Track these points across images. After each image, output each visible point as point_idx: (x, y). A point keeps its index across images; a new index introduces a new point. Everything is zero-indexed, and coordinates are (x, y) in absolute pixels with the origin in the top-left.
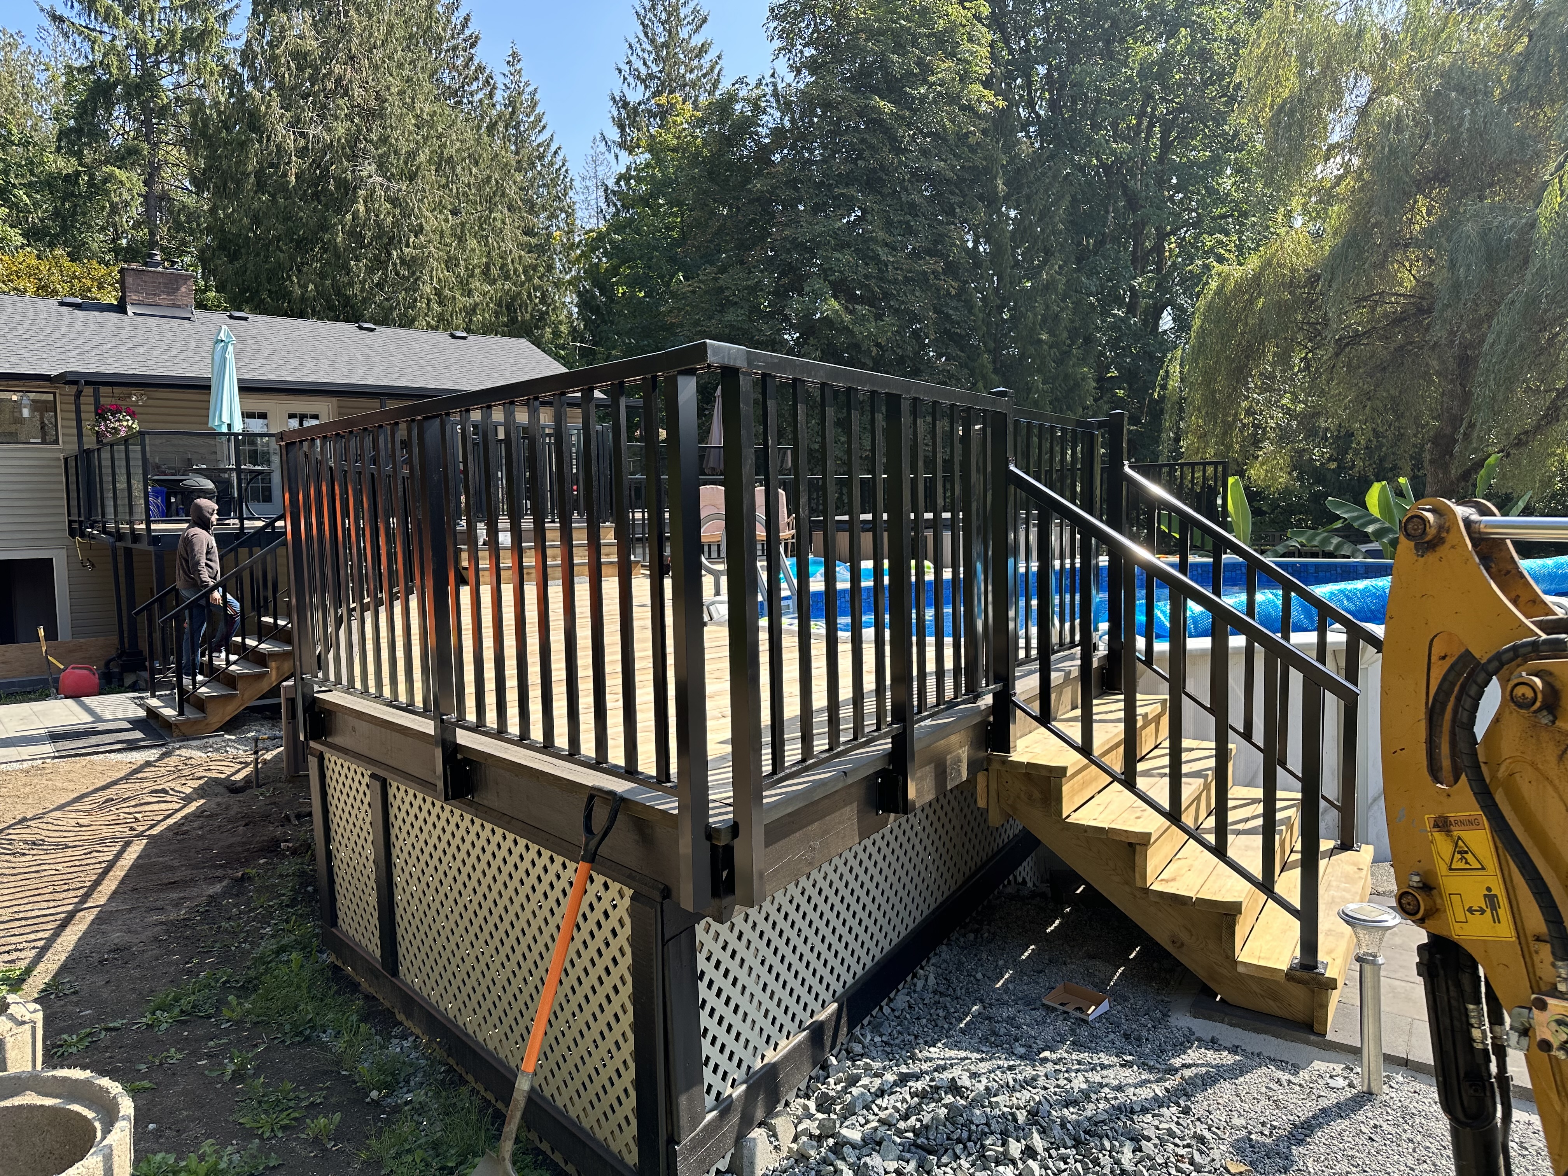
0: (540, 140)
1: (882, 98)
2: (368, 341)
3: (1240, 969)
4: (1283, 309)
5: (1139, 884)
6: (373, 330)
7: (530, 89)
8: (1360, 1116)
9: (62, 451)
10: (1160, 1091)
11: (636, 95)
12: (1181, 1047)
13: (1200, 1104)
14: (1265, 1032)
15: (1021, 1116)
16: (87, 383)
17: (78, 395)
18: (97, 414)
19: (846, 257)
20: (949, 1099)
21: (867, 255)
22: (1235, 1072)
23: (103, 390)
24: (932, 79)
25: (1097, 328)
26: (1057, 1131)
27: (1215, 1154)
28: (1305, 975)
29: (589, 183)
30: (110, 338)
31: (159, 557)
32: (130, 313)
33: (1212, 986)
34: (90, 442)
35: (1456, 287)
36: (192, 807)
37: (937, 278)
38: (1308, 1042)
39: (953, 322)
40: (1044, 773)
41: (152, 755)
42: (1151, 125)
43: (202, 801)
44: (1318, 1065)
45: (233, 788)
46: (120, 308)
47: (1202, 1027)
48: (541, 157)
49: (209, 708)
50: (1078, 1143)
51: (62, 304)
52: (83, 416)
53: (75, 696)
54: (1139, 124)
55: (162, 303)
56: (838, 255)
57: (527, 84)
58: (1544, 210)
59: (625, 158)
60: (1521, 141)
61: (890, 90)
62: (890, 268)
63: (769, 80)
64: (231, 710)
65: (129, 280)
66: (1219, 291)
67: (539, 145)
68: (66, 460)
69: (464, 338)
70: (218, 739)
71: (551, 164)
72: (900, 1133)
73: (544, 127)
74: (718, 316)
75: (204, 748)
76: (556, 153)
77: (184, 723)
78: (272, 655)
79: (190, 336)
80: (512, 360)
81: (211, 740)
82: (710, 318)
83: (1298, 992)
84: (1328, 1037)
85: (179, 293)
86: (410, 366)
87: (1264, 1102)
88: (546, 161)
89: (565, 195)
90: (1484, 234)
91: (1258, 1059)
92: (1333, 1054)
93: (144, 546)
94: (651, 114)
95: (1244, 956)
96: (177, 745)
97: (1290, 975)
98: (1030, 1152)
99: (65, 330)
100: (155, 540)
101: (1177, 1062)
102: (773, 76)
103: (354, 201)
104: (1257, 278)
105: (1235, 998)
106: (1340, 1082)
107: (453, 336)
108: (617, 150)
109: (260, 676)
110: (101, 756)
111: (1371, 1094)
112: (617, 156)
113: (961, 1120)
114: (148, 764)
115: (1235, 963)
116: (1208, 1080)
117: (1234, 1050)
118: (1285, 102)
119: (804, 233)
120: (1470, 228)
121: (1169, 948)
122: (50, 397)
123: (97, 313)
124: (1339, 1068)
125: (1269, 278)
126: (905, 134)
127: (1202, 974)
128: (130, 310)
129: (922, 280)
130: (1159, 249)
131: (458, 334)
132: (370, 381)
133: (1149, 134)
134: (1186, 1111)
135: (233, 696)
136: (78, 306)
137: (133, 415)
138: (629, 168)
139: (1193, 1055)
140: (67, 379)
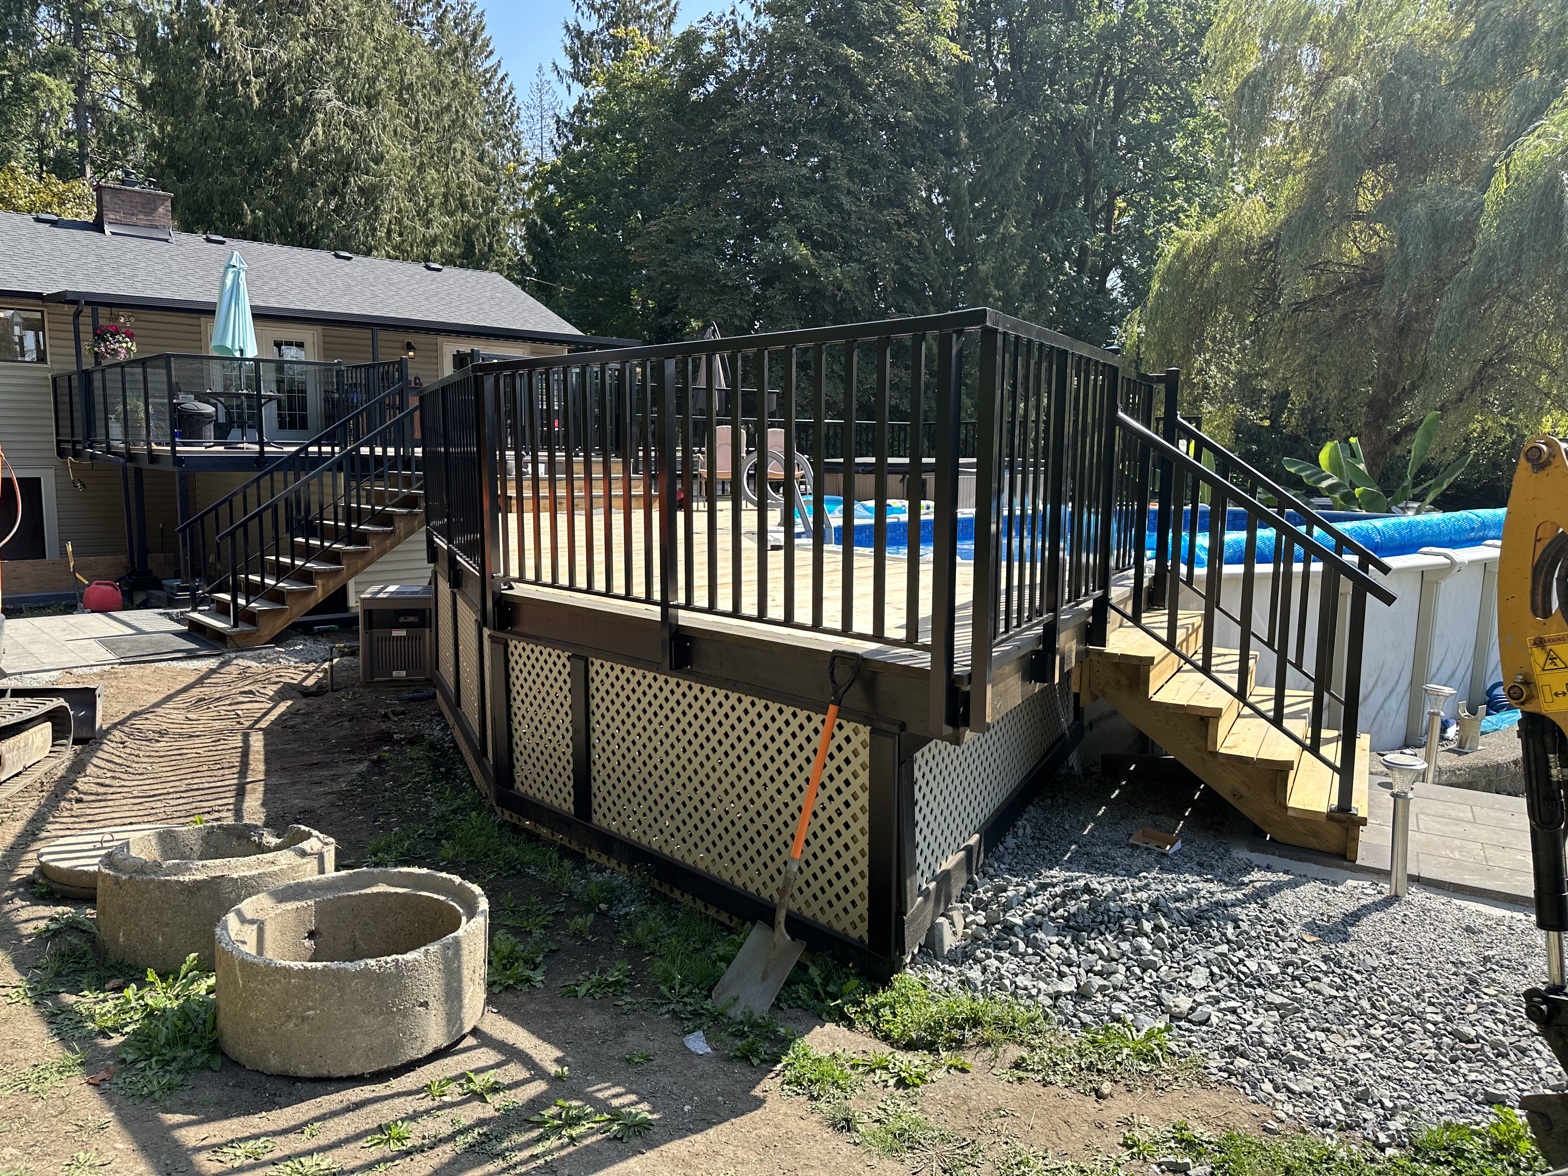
0: (487, 65)
1: (849, 46)
2: (347, 269)
3: (1290, 813)
4: (1236, 275)
5: (1210, 749)
6: (349, 259)
7: (475, 12)
8: (1392, 910)
9: (50, 370)
10: (1240, 896)
11: (590, 25)
12: (1248, 868)
13: (1273, 902)
14: (1308, 861)
15: (1146, 908)
16: (87, 303)
17: (77, 315)
18: (95, 334)
19: (812, 204)
20: (1086, 897)
21: (830, 204)
22: (1293, 885)
23: (102, 311)
24: (900, 28)
25: (1051, 287)
26: (1176, 915)
27: (1293, 930)
28: (1342, 816)
29: (534, 113)
30: (92, 258)
31: (183, 477)
32: (107, 232)
33: (1265, 828)
34: (88, 363)
35: (1405, 265)
36: (283, 707)
37: (899, 229)
38: (1341, 867)
39: (912, 275)
40: (1135, 662)
41: (213, 663)
42: (1106, 85)
43: (289, 703)
44: (1350, 883)
45: (305, 692)
46: (97, 226)
47: (1256, 857)
48: (487, 84)
49: (261, 621)
50: (1191, 924)
51: (38, 220)
52: (82, 336)
53: (103, 609)
54: (1097, 83)
55: (139, 223)
56: (805, 202)
57: (473, 6)
58: (1490, 196)
59: (578, 89)
60: (1465, 125)
61: (859, 37)
62: (853, 216)
63: (729, 17)
64: (280, 624)
65: (106, 198)
66: (1178, 255)
67: (486, 71)
68: (54, 379)
69: (439, 270)
70: (270, 651)
71: (499, 91)
72: (1053, 920)
73: (491, 53)
74: (684, 258)
75: (258, 659)
76: (503, 79)
77: (239, 634)
78: (319, 573)
79: (171, 258)
80: (488, 294)
81: (264, 652)
82: (676, 259)
83: (1335, 830)
84: (1359, 862)
85: (156, 214)
86: (391, 297)
87: (1318, 903)
88: (492, 88)
89: (512, 124)
90: (1433, 213)
91: (1305, 879)
92: (1362, 875)
93: (169, 467)
94: (605, 45)
95: (1291, 804)
96: (233, 655)
97: (1331, 816)
98: (1158, 928)
99: (47, 247)
100: (179, 461)
101: (1246, 880)
102: (733, 13)
103: (314, 123)
104: (1214, 244)
105: (1282, 837)
106: (1370, 891)
107: (428, 268)
108: (570, 81)
109: (308, 593)
110: (164, 664)
111: (1397, 896)
112: (569, 87)
113: (1101, 909)
114: (212, 671)
115: (1286, 808)
116: (1276, 888)
117: (1286, 872)
118: (1250, 76)
119: (770, 177)
120: (1419, 208)
121: (1231, 800)
122: (38, 315)
123: (75, 231)
124: (1367, 884)
125: (1226, 244)
126: (873, 82)
127: (1256, 820)
128: (108, 229)
129: (883, 231)
130: (1110, 207)
131: (434, 265)
132: (355, 311)
133: (1104, 94)
134: (1265, 906)
135: (282, 611)
136: (53, 223)
137: (131, 336)
138: (581, 101)
139: (1256, 875)
140: (61, 298)
